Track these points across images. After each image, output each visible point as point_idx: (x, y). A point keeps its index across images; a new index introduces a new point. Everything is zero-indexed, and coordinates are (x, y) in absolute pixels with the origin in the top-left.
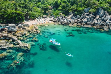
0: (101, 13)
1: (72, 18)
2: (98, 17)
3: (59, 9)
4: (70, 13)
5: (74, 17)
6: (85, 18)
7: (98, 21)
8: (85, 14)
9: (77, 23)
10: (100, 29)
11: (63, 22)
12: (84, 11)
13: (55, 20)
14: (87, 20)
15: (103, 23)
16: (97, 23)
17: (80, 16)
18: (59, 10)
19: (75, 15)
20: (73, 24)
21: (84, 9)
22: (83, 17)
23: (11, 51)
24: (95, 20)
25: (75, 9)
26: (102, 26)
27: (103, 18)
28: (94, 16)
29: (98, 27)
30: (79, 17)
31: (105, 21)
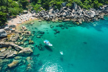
0: (76, 8)
1: (53, 12)
2: (73, 11)
3: (38, 2)
4: (50, 8)
5: (54, 11)
6: (64, 12)
7: (74, 14)
8: (64, 8)
9: (58, 17)
10: (76, 22)
11: (46, 17)
12: (62, 5)
13: (37, 16)
14: (65, 14)
15: (78, 16)
16: (74, 16)
17: (60, 10)
18: (38, 4)
19: (55, 9)
20: (55, 19)
21: (62, 3)
22: (62, 11)
23: (19, 57)
24: (72, 13)
25: (55, 3)
26: (77, 19)
27: (77, 11)
28: (71, 10)
29: (75, 20)
30: (58, 10)
31: (79, 14)
